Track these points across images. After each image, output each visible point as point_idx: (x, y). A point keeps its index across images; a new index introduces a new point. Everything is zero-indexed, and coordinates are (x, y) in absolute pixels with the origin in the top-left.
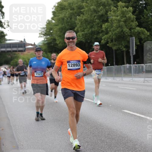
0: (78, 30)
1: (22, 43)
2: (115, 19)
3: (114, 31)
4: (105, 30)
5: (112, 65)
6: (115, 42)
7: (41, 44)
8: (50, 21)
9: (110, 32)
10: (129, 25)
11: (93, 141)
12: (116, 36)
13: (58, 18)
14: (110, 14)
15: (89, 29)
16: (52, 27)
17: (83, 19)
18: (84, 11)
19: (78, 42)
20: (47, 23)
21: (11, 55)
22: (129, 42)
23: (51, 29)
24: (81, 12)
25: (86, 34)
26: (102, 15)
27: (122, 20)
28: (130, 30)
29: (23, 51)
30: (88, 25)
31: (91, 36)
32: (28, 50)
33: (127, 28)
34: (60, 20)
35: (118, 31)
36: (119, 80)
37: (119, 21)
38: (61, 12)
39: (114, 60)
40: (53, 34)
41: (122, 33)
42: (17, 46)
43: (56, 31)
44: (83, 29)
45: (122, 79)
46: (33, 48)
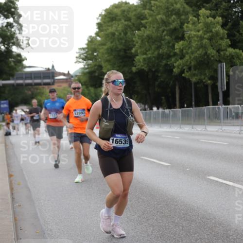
0: (137, 52)
1: (48, 71)
2: (194, 35)
3: (192, 53)
4: (180, 52)
5: (190, 106)
6: (195, 70)
7: (80, 73)
8: (93, 38)
9: (187, 56)
10: (216, 44)
11: (161, 224)
12: (197, 61)
13: (106, 33)
14: (187, 27)
15: (154, 51)
16: (96, 47)
17: (145, 35)
18: (146, 23)
19: (137, 71)
20: (89, 41)
21: (32, 90)
22: (216, 71)
23: (95, 50)
24: (141, 24)
25: (149, 58)
26: (175, 29)
27: (205, 36)
28: (219, 53)
29: (51, 84)
30: (152, 45)
31: (157, 61)
32: (57, 82)
33: (213, 49)
34: (108, 37)
35: (200, 54)
36: (200, 129)
37: (201, 38)
38: (110, 24)
39: (193, 99)
40: (97, 57)
41: (206, 57)
42: (42, 76)
43: (103, 54)
44: (145, 52)
45: (205, 128)
46: (66, 79)
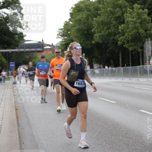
0: (95, 31)
1: (40, 44)
2: (131, 20)
3: (130, 32)
4: (122, 31)
5: (128, 65)
6: (131, 43)
7: (59, 45)
8: (68, 22)
9: (126, 34)
10: (145, 26)
11: (111, 140)
12: (132, 37)
13: (76, 19)
14: (126, 15)
15: (106, 31)
16: (70, 28)
17: (100, 20)
18: (101, 13)
19: (95, 43)
20: (65, 24)
21: (30, 55)
23: (69, 30)
24: (98, 13)
25: (103, 35)
26: (119, 17)
27: (138, 21)
28: (146, 32)
29: (42, 51)
30: (105, 27)
31: (107, 37)
32: (46, 50)
33: (143, 29)
34: (77, 22)
35: (134, 33)
36: (135, 80)
37: (135, 23)
38: (78, 13)
39: (130, 61)
40: (70, 35)
41: (138, 34)
42: (36, 46)
43: (74, 32)
44: (100, 31)
45: (138, 80)
46: (51, 48)
